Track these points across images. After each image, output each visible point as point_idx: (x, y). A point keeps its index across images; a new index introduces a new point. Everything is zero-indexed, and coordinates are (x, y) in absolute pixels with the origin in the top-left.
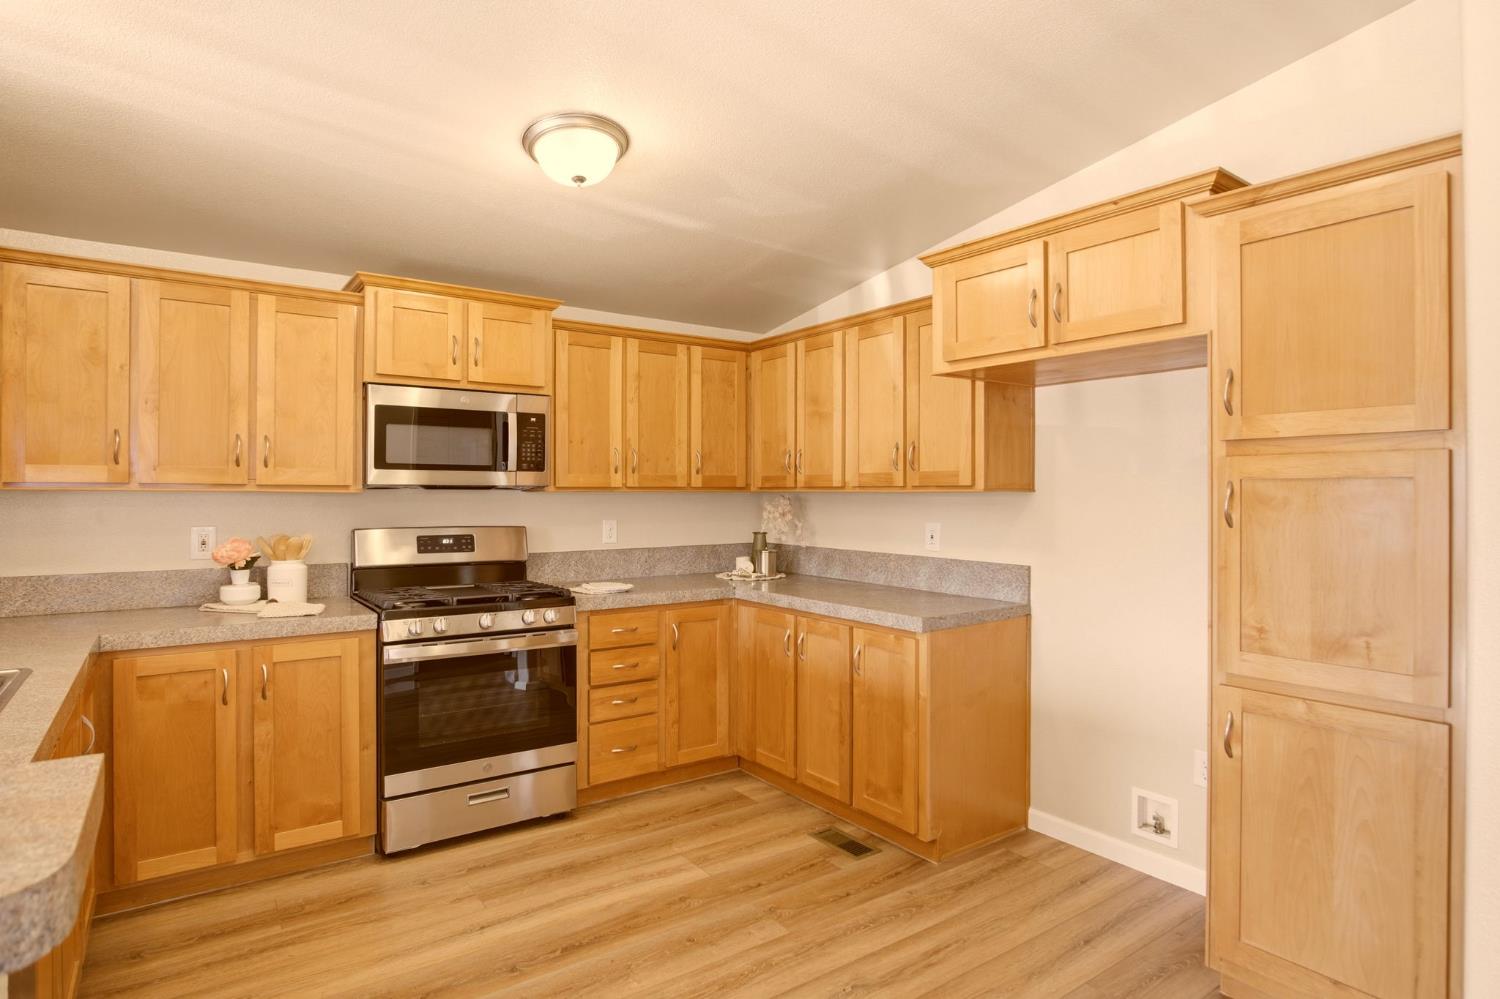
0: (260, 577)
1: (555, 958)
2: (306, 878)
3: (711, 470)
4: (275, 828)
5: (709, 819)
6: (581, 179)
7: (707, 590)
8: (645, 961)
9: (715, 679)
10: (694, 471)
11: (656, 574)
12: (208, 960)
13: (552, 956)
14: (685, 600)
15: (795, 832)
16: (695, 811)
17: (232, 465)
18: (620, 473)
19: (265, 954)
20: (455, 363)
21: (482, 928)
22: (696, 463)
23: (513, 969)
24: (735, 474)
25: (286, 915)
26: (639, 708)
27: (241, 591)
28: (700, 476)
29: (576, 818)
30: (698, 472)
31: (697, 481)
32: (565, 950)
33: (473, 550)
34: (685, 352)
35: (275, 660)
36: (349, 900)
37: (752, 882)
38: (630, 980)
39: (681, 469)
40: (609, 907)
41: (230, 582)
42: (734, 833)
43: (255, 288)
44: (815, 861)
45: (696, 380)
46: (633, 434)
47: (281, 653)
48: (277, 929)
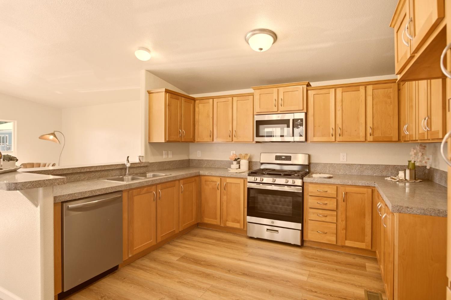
0: (239, 163)
1: (239, 274)
2: (233, 235)
3: (378, 134)
4: (227, 221)
5: (338, 267)
6: (261, 49)
7: (360, 182)
8: (252, 287)
9: (365, 218)
10: (368, 135)
11: (364, 174)
12: (200, 241)
13: (239, 273)
14: (349, 184)
15: (361, 287)
16: (339, 263)
17: (229, 137)
18: (334, 136)
19: (207, 244)
20: (275, 107)
21: (239, 260)
22: (369, 131)
23: (229, 271)
24: (392, 135)
25: (219, 239)
26: (328, 219)
27: (235, 165)
28: (372, 137)
29: (301, 248)
30: (371, 135)
31: (370, 138)
32: (244, 274)
33: (290, 160)
34: (364, 88)
35: (227, 182)
36: (231, 242)
37: (314, 290)
38: (242, 288)
39: (362, 134)
40: (268, 272)
41: (233, 164)
42: (339, 275)
43: (233, 96)
44: (347, 298)
45: (370, 99)
46: (339, 121)
47: (229, 180)
48: (214, 241)
